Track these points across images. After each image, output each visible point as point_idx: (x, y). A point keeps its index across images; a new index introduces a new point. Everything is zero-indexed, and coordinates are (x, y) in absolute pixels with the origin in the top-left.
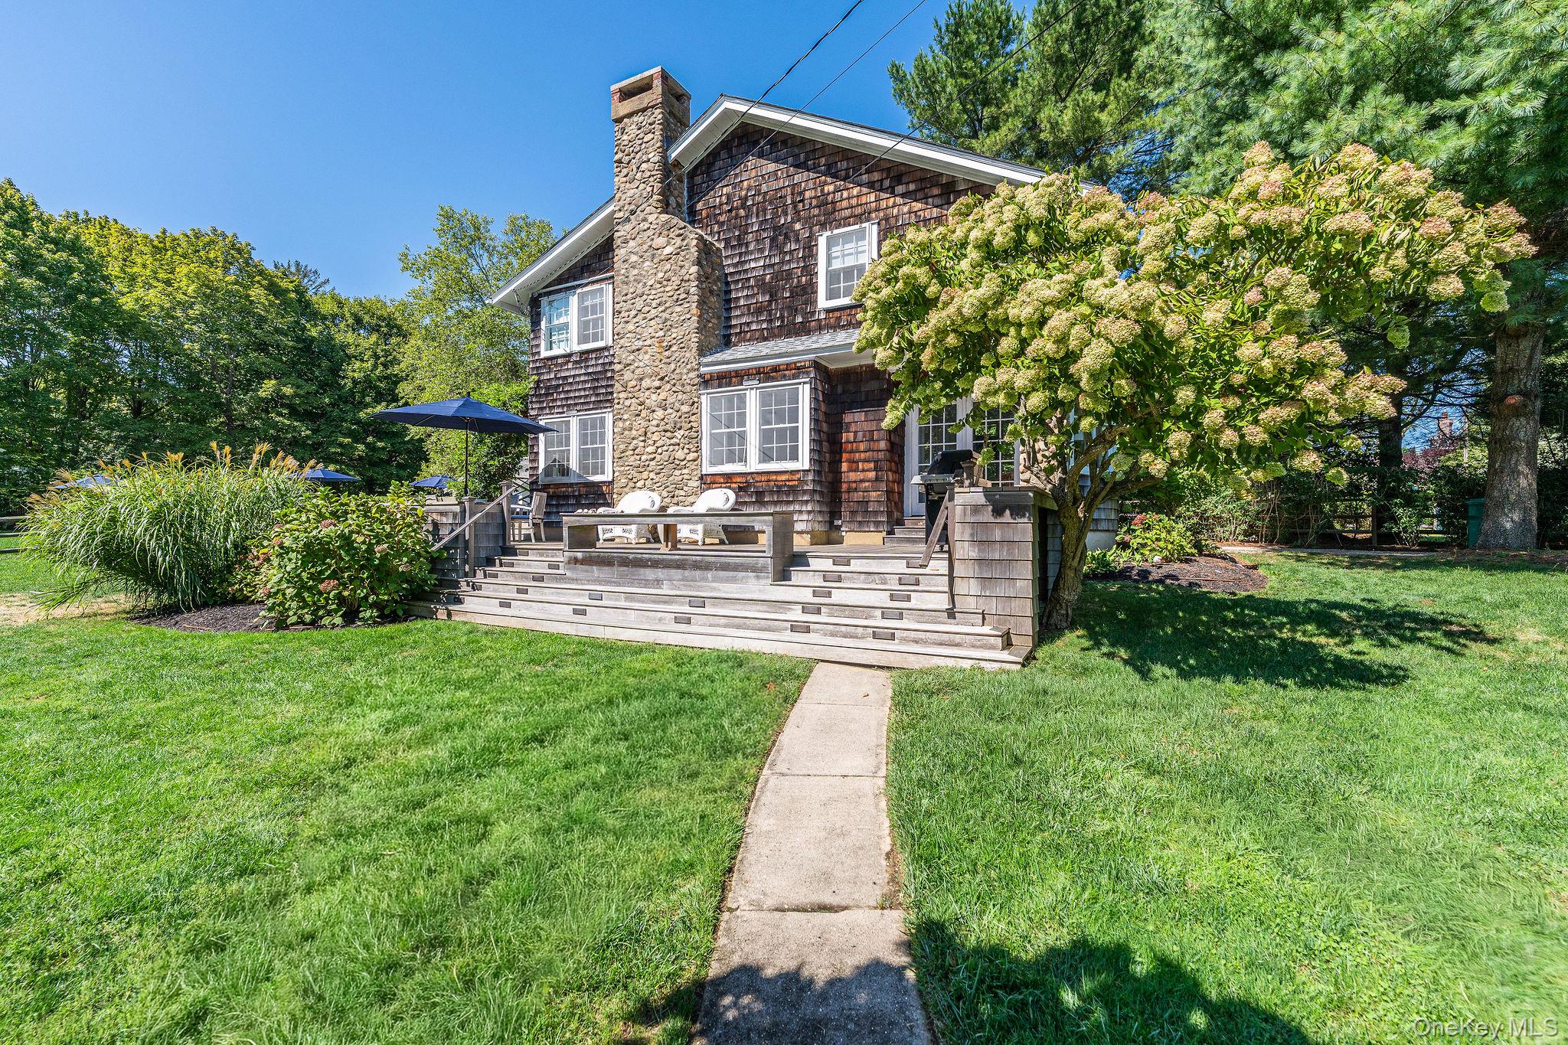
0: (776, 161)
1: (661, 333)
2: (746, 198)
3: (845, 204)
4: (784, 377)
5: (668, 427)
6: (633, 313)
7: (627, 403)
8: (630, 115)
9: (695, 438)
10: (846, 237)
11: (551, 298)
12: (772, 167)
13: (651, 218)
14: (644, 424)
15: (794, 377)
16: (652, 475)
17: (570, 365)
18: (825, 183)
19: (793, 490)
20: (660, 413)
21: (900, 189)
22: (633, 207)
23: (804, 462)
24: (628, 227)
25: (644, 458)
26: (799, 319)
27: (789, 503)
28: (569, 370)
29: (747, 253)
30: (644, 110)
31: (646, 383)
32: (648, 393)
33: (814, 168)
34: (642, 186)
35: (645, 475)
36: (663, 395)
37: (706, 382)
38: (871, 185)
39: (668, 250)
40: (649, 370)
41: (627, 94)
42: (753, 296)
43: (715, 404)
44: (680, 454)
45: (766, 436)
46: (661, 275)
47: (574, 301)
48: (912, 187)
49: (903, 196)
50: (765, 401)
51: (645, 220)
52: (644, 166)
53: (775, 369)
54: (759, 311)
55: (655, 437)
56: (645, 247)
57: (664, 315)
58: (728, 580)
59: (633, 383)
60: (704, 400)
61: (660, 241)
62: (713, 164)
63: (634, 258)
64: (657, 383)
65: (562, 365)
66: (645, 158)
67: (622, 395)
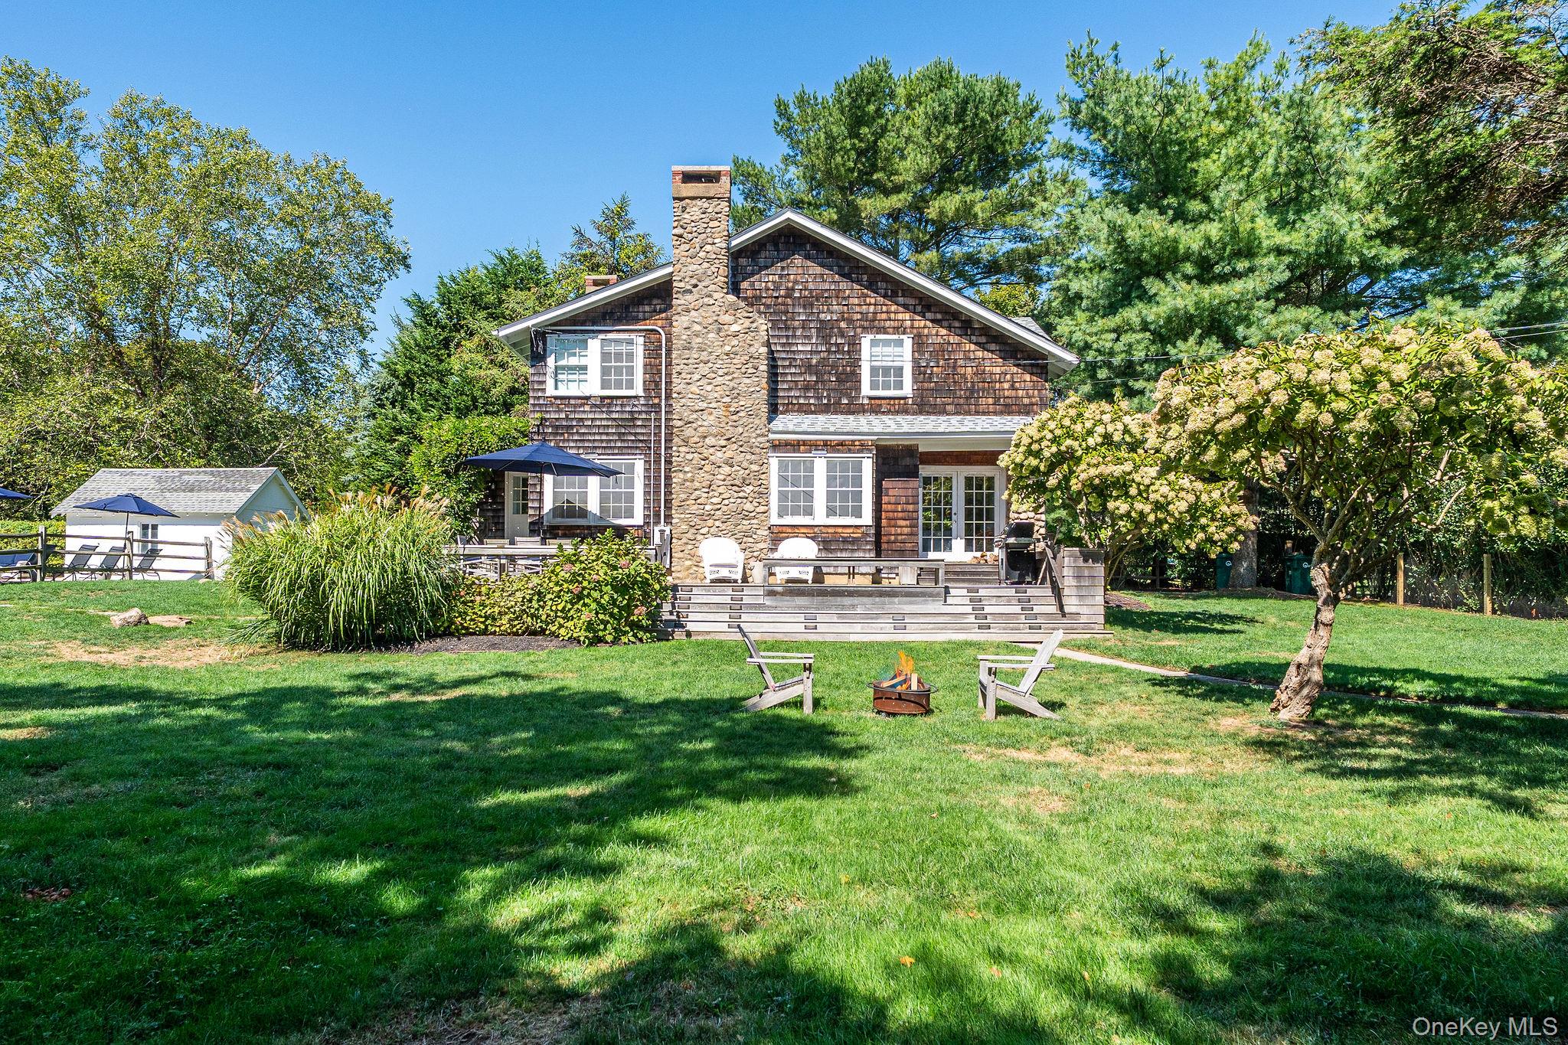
0: (822, 265)
1: (727, 399)
2: (793, 289)
3: (884, 316)
4: (850, 451)
5: (737, 482)
6: (696, 377)
7: (689, 456)
8: (693, 198)
9: (763, 494)
10: (886, 343)
11: (563, 336)
12: (818, 270)
13: (716, 296)
14: (708, 477)
15: (859, 452)
16: (717, 523)
17: (587, 408)
18: (867, 296)
19: (855, 541)
20: (727, 469)
21: (929, 315)
22: (694, 281)
23: (867, 518)
24: (688, 297)
25: (708, 507)
26: (845, 401)
27: (853, 550)
28: (587, 413)
29: (794, 336)
30: (708, 198)
31: (710, 441)
32: (712, 450)
33: (858, 282)
34: (706, 265)
35: (710, 523)
36: (729, 454)
37: (776, 446)
38: (905, 306)
39: (735, 328)
40: (714, 430)
41: (689, 178)
42: (801, 374)
43: (783, 467)
44: (748, 506)
45: (831, 496)
46: (727, 348)
47: (594, 345)
48: (939, 316)
49: (932, 321)
50: (831, 467)
51: (710, 296)
52: (708, 248)
53: (842, 444)
54: (806, 388)
55: (721, 490)
56: (710, 321)
57: (732, 384)
58: (911, 603)
59: (696, 439)
60: (774, 463)
61: (727, 318)
62: (759, 252)
63: (697, 328)
64: (723, 443)
65: (575, 406)
66: (710, 240)
67: (682, 449)
